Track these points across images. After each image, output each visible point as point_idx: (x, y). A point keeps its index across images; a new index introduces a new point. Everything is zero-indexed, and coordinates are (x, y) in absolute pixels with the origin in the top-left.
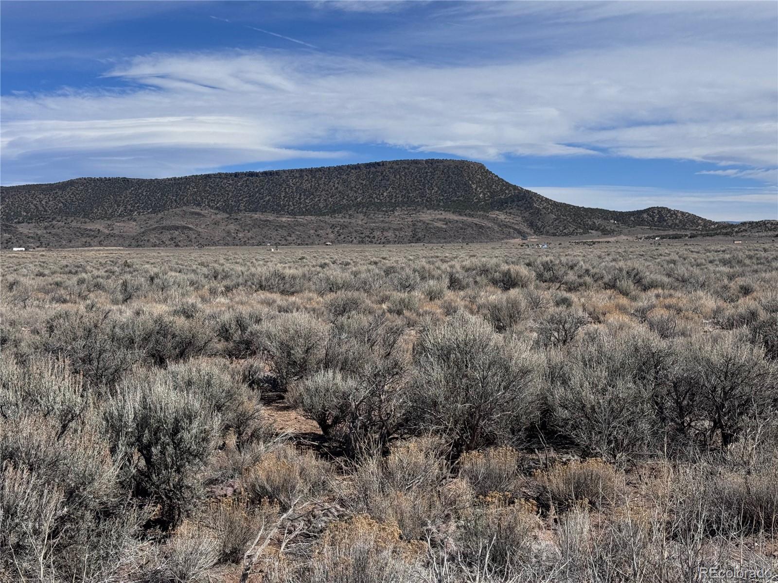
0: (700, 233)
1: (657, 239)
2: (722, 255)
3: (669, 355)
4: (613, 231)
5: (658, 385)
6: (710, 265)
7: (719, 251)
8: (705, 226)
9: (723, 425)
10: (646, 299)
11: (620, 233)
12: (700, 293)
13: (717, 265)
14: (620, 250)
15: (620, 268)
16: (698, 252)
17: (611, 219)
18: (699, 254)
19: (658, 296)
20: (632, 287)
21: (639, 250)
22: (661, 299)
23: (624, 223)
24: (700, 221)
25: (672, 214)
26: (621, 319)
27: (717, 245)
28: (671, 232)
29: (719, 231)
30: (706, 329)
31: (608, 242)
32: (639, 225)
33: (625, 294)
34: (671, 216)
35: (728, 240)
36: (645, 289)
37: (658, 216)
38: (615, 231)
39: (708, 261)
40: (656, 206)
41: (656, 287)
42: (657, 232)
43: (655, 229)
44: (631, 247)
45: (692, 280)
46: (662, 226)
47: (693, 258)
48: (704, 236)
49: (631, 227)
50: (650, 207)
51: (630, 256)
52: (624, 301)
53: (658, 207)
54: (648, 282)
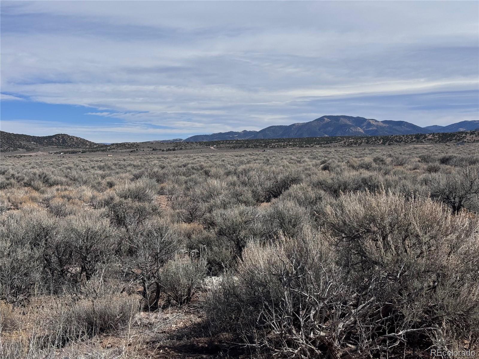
0: (88, 150)
1: (62, 153)
2: (99, 164)
3: (53, 229)
4: (34, 149)
5: (46, 248)
6: (92, 169)
7: (98, 161)
8: (90, 145)
9: (86, 269)
10: (51, 192)
11: (38, 150)
12: (84, 187)
13: (96, 170)
14: (38, 161)
15: (34, 173)
16: (86, 162)
17: (32, 141)
18: (86, 163)
19: (58, 190)
20: (41, 185)
21: (50, 161)
22: (59, 192)
23: (41, 143)
24: (87, 143)
25: (70, 139)
26: (32, 205)
27: (98, 157)
28: (70, 150)
29: (99, 149)
30: (85, 209)
31: (31, 156)
32: (50, 145)
33: (37, 189)
34: (70, 140)
35: (105, 154)
36: (51, 185)
37: (62, 140)
38: (35, 149)
39: (91, 167)
40: (60, 133)
41: (57, 184)
42: (62, 149)
43: (61, 148)
44: (45, 159)
45: (80, 180)
46: (64, 146)
47: (82, 166)
48: (90, 152)
49: (45, 146)
50: (57, 134)
51: (44, 165)
52: (36, 194)
53: (61, 134)
54: (53, 182)
